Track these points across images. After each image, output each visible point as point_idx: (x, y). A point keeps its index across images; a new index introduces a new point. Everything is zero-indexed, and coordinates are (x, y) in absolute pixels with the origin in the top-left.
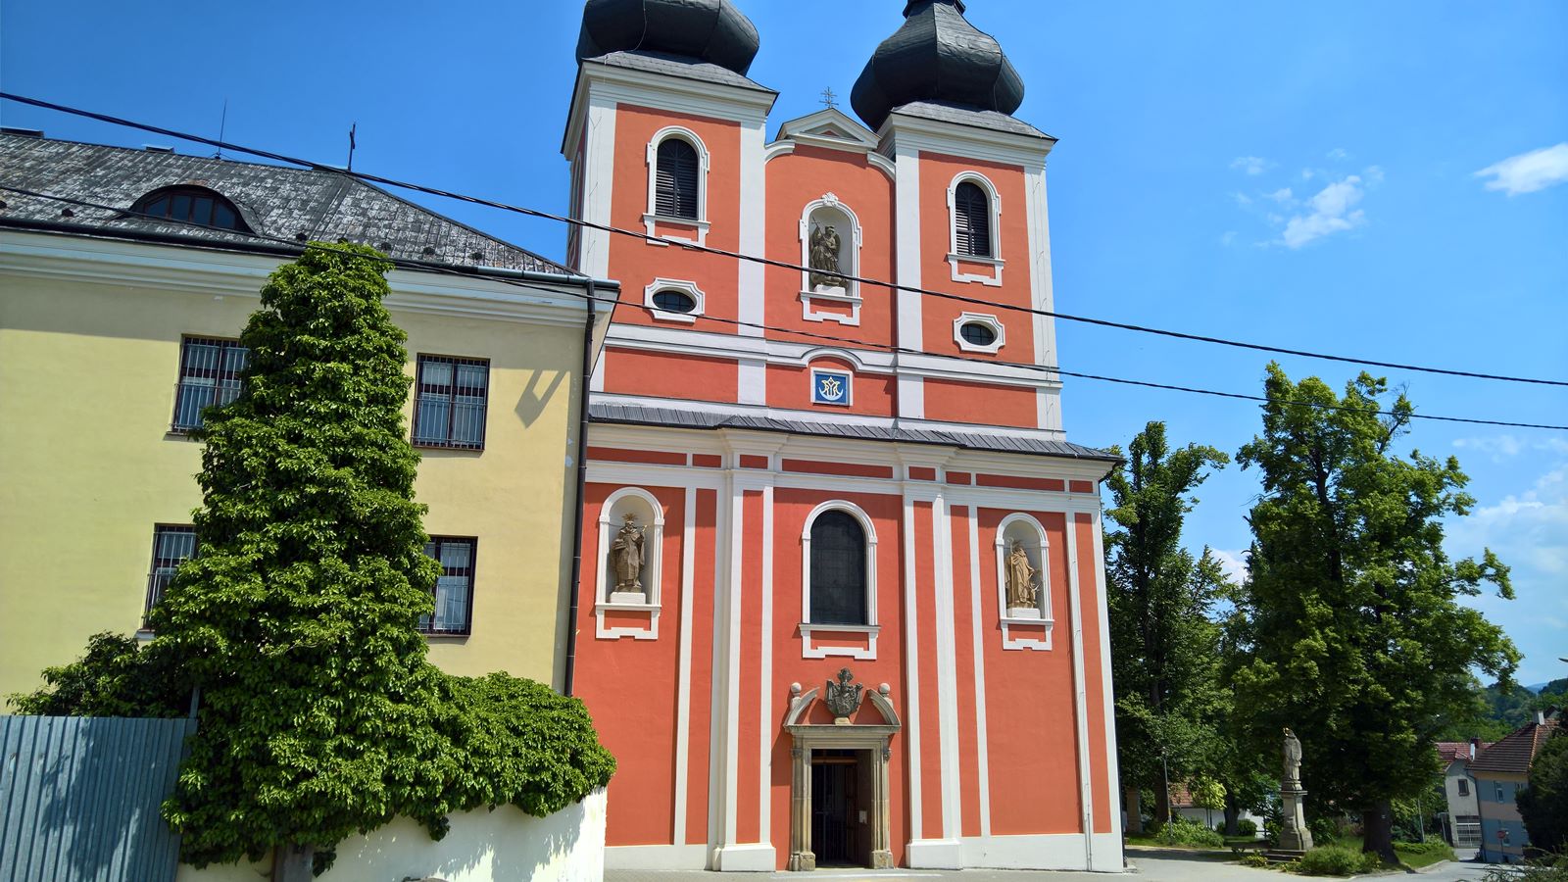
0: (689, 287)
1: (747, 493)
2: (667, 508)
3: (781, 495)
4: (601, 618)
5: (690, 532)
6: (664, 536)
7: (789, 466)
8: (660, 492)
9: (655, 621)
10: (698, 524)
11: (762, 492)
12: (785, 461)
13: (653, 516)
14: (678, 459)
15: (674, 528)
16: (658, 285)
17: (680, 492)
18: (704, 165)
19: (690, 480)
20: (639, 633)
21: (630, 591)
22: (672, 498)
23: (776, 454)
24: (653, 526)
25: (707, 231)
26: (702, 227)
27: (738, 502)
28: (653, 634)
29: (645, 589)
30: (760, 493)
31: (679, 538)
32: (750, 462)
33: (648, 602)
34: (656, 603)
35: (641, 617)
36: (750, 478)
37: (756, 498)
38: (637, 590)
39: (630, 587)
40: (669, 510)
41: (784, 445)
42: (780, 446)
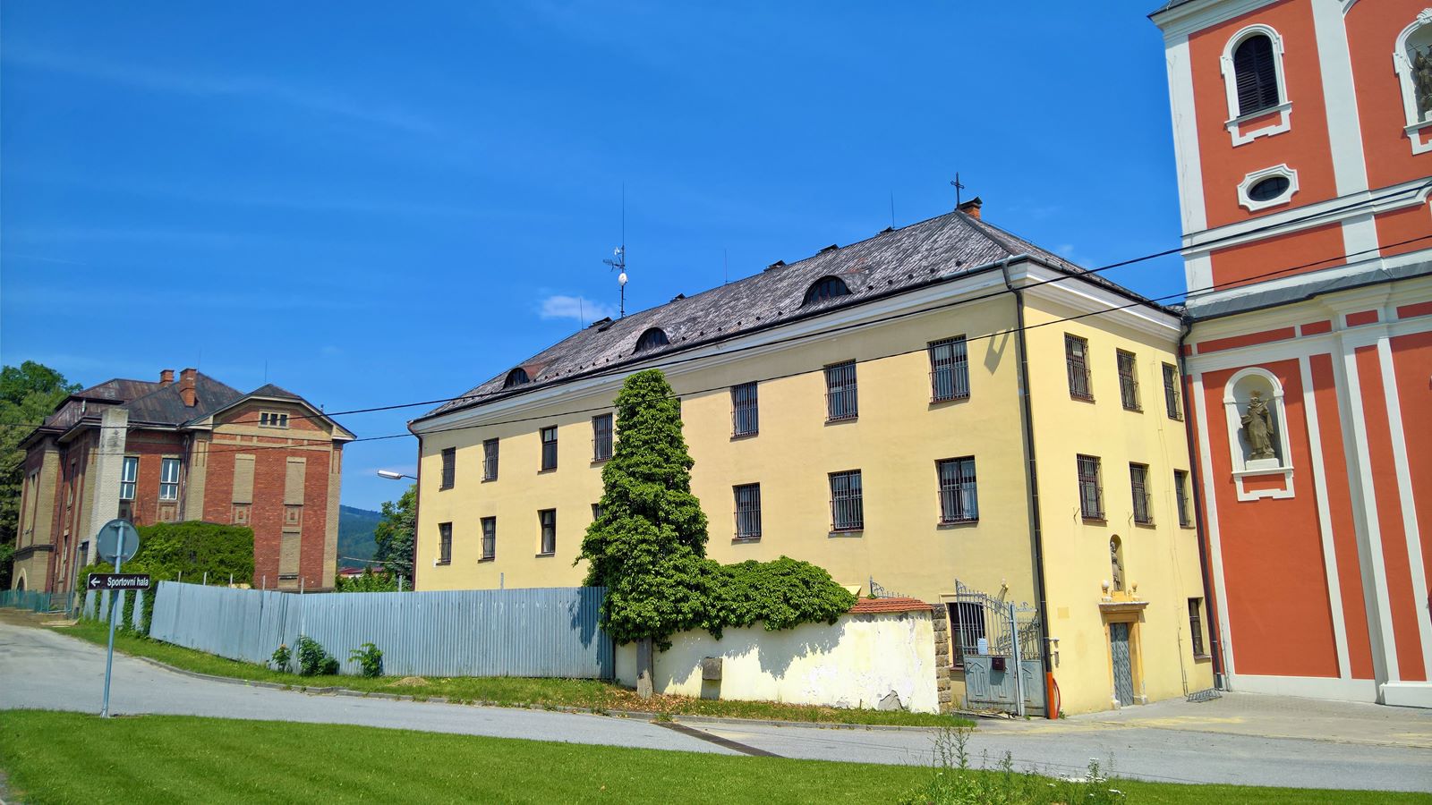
0: (1281, 170)
1: (1358, 351)
2: (1285, 379)
3: (1397, 344)
4: (1239, 485)
5: (1309, 398)
6: (1285, 404)
7: (1405, 312)
8: (1275, 367)
9: (1289, 482)
10: (1316, 388)
11: (1376, 346)
12: (1399, 309)
13: (1271, 388)
14: (1287, 334)
15: (1293, 396)
16: (1250, 179)
17: (1294, 363)
18: (1278, 49)
19: (1301, 350)
20: (1276, 493)
21: (1262, 458)
22: (1288, 370)
23: (1386, 306)
24: (1273, 399)
25: (1290, 111)
26: (1284, 110)
27: (1351, 361)
28: (1290, 492)
29: (1278, 454)
30: (1374, 347)
31: (1300, 404)
32: (1355, 320)
33: (1281, 464)
34: (1288, 465)
35: (1276, 479)
36: (1361, 335)
37: (1369, 353)
38: (1269, 456)
39: (1261, 454)
40: (1285, 382)
41: (1390, 294)
42: (1386, 296)
